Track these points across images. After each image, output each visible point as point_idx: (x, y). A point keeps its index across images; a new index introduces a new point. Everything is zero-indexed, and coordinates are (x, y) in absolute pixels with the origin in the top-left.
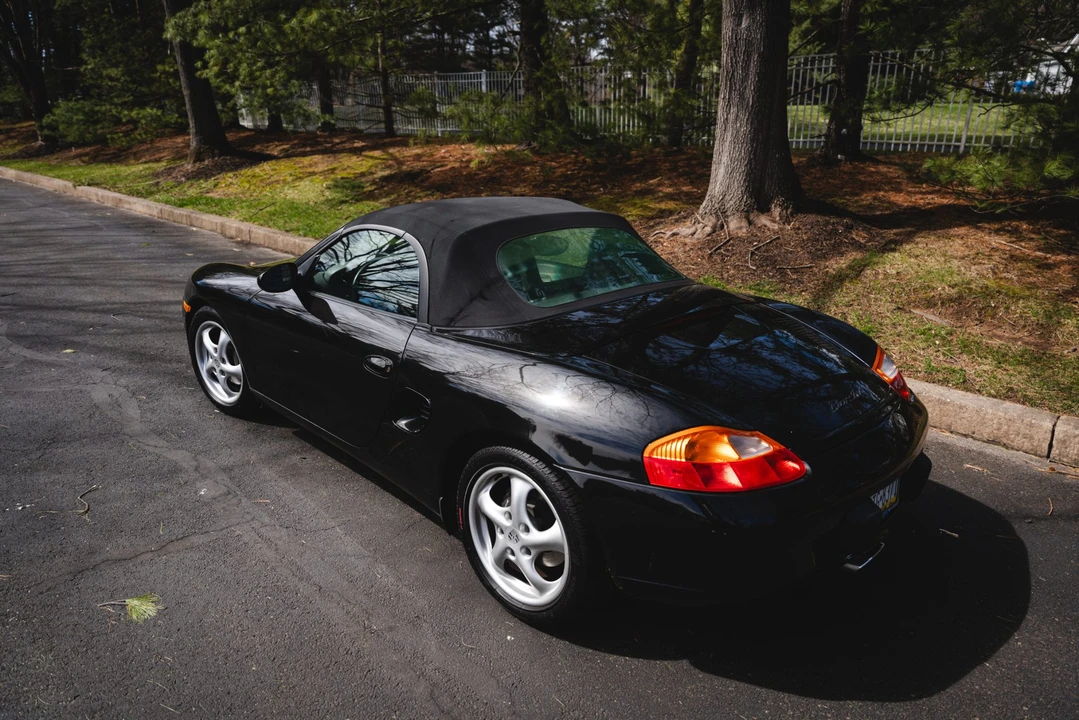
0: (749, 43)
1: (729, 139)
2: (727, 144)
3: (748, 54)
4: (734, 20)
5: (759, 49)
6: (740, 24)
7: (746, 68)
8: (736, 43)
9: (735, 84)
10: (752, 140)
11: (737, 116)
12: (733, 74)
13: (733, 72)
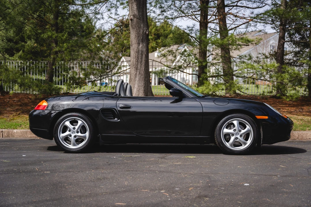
0: (142, 52)
1: (137, 80)
2: (137, 81)
3: (142, 55)
4: (138, 44)
5: (145, 53)
6: (139, 46)
7: (142, 58)
8: (138, 51)
9: (139, 63)
10: (145, 80)
11: (140, 73)
12: (138, 60)
13: (138, 59)
